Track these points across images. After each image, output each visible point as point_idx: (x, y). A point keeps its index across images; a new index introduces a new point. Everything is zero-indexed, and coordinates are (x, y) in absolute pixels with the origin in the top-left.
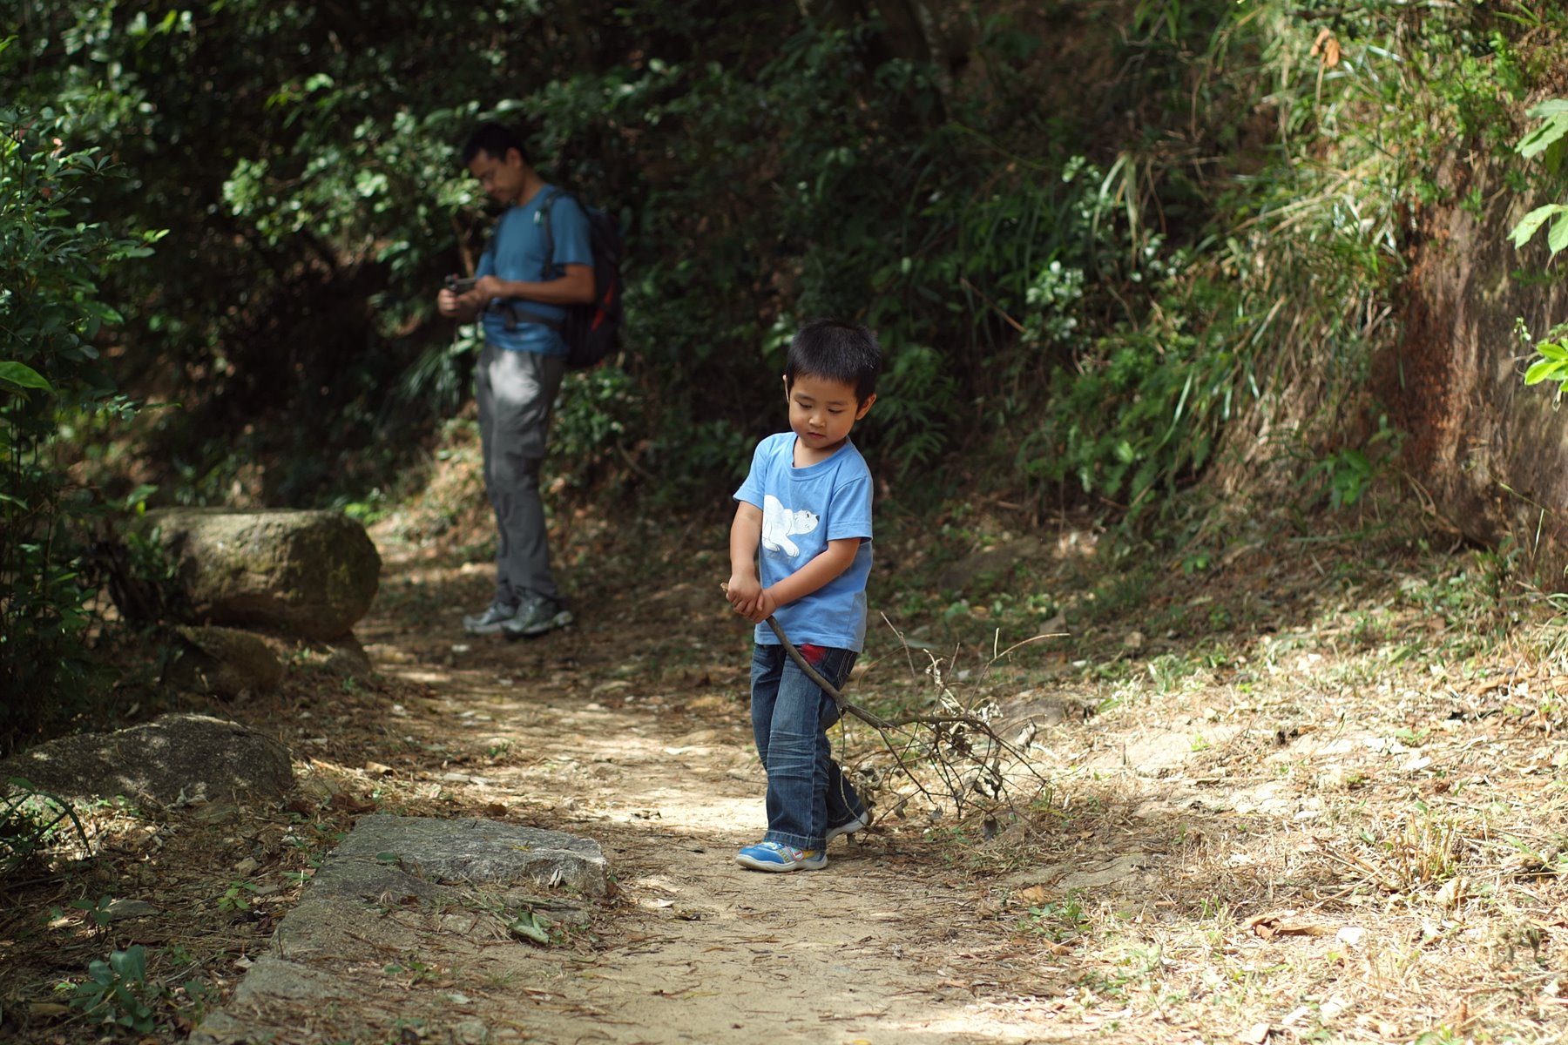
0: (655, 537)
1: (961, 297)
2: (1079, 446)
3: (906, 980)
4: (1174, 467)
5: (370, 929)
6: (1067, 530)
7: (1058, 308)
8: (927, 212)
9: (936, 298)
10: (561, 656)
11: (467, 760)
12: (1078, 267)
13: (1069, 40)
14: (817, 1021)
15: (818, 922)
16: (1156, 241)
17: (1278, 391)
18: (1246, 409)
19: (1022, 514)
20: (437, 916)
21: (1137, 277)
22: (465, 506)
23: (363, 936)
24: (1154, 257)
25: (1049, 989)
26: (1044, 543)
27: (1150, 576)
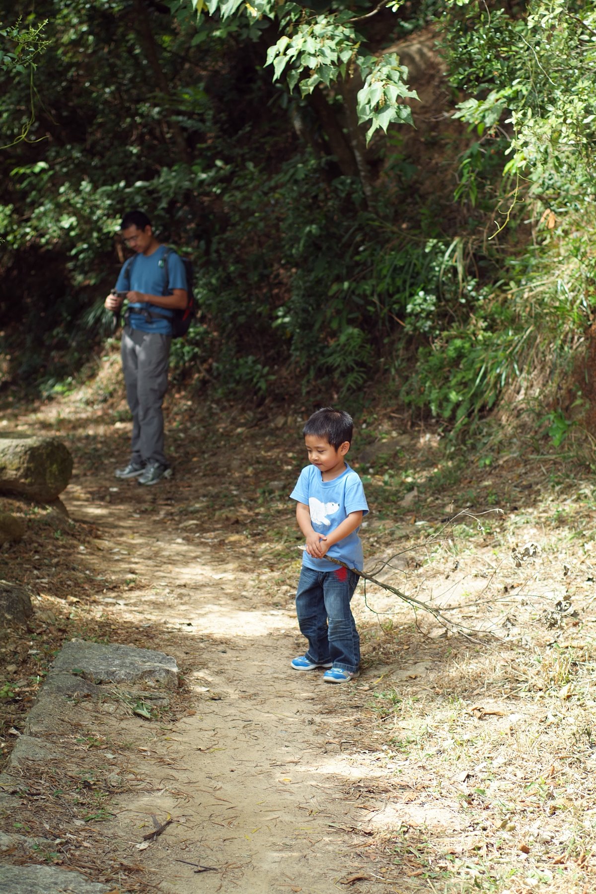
0: (216, 414)
1: (373, 304)
2: (430, 392)
3: (312, 739)
4: (477, 406)
5: (70, 715)
6: (425, 433)
7: (423, 315)
8: (357, 258)
9: (362, 302)
10: (165, 497)
11: (115, 587)
12: (433, 294)
13: (436, 156)
14: (268, 767)
15: (276, 700)
16: (473, 283)
17: (529, 373)
18: (513, 380)
19: (403, 420)
20: (100, 704)
21: (463, 301)
22: (117, 386)
23: (66, 719)
24: (472, 290)
25: (376, 745)
26: (412, 439)
27: (463, 465)
